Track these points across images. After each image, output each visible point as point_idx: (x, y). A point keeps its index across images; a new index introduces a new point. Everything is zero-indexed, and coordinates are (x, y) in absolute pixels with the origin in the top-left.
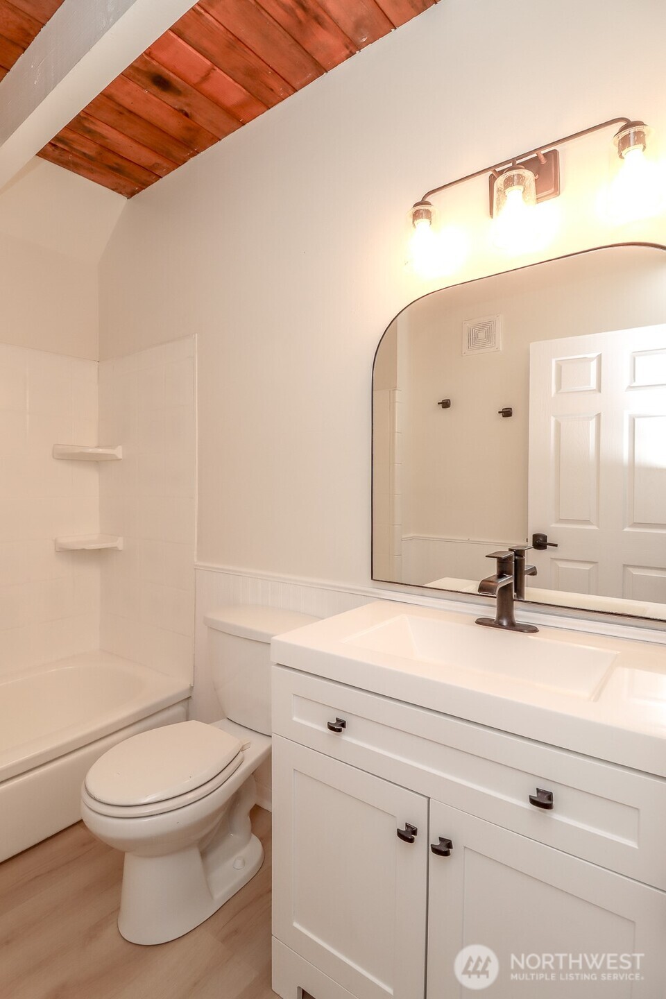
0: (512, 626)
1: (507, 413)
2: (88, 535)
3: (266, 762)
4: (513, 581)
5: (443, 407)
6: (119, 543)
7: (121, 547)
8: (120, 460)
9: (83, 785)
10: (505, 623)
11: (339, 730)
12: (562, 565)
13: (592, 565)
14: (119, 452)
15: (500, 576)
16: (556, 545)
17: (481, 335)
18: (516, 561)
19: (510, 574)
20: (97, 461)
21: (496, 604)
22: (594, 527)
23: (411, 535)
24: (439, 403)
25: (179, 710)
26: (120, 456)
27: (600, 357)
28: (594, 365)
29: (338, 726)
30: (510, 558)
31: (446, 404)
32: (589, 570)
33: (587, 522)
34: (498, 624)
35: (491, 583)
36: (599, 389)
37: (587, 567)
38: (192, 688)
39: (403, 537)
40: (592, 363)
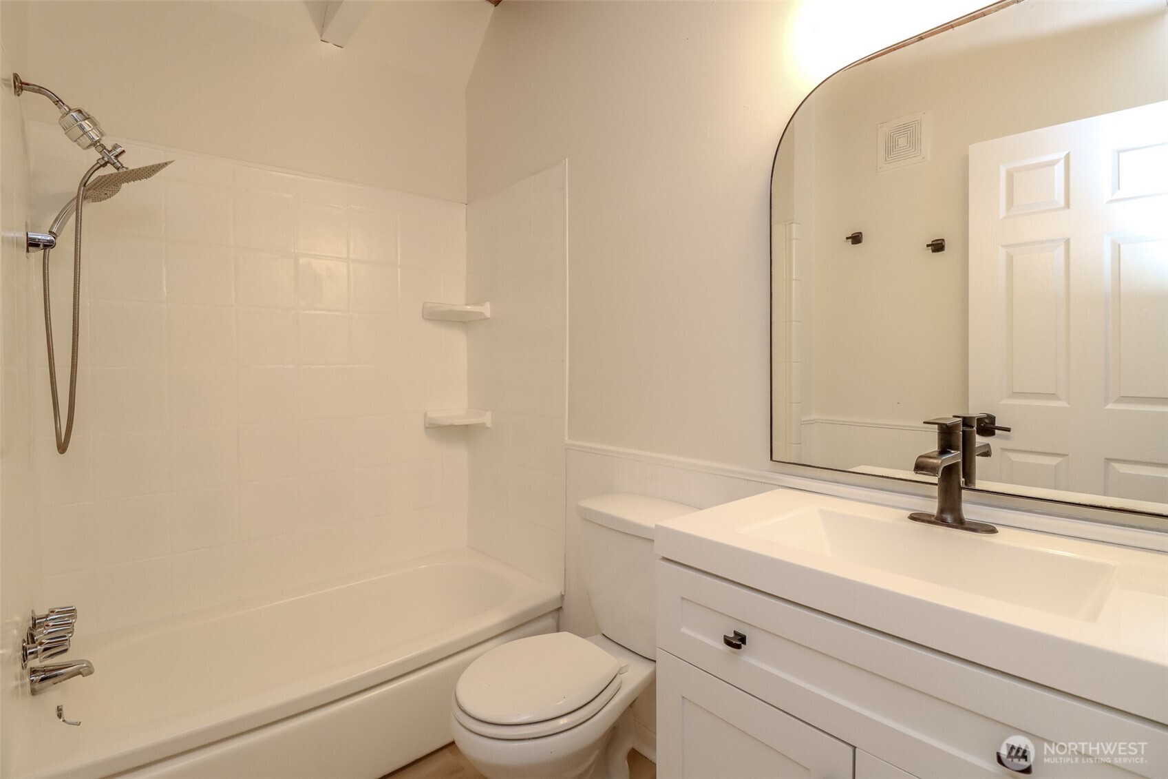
0: (960, 523)
1: (938, 246)
2: (456, 410)
3: (649, 688)
4: (960, 460)
5: (853, 243)
6: (487, 419)
7: (489, 425)
8: (488, 318)
9: (453, 694)
10: (949, 519)
11: (738, 647)
12: (1015, 457)
13: (1060, 459)
14: (486, 310)
15: (944, 450)
16: (1008, 430)
17: (902, 141)
18: (963, 431)
19: (957, 449)
20: (465, 322)
21: (936, 494)
22: (1063, 404)
23: (813, 417)
24: (847, 238)
25: (549, 621)
26: (488, 315)
27: (1067, 157)
28: (1059, 169)
29: (737, 642)
30: (955, 426)
31: (856, 239)
32: (1056, 466)
33: (1053, 396)
34: (939, 520)
35: (931, 460)
36: (1067, 205)
37: (1054, 461)
38: (562, 596)
39: (803, 419)
40: (1056, 167)
